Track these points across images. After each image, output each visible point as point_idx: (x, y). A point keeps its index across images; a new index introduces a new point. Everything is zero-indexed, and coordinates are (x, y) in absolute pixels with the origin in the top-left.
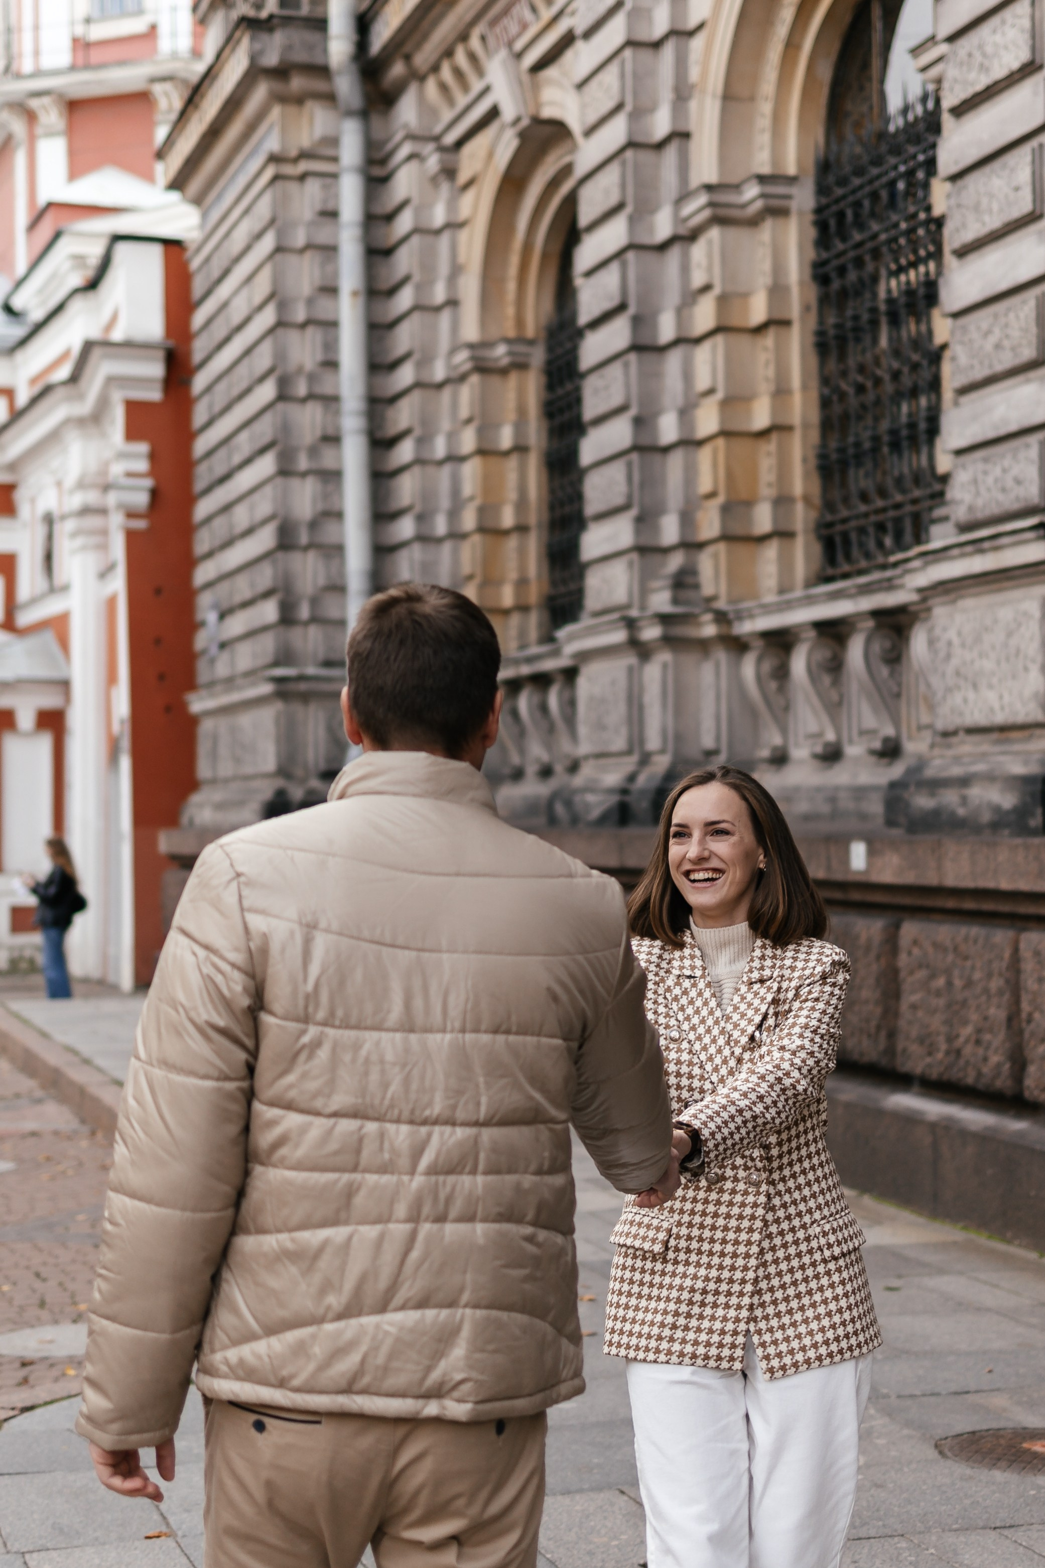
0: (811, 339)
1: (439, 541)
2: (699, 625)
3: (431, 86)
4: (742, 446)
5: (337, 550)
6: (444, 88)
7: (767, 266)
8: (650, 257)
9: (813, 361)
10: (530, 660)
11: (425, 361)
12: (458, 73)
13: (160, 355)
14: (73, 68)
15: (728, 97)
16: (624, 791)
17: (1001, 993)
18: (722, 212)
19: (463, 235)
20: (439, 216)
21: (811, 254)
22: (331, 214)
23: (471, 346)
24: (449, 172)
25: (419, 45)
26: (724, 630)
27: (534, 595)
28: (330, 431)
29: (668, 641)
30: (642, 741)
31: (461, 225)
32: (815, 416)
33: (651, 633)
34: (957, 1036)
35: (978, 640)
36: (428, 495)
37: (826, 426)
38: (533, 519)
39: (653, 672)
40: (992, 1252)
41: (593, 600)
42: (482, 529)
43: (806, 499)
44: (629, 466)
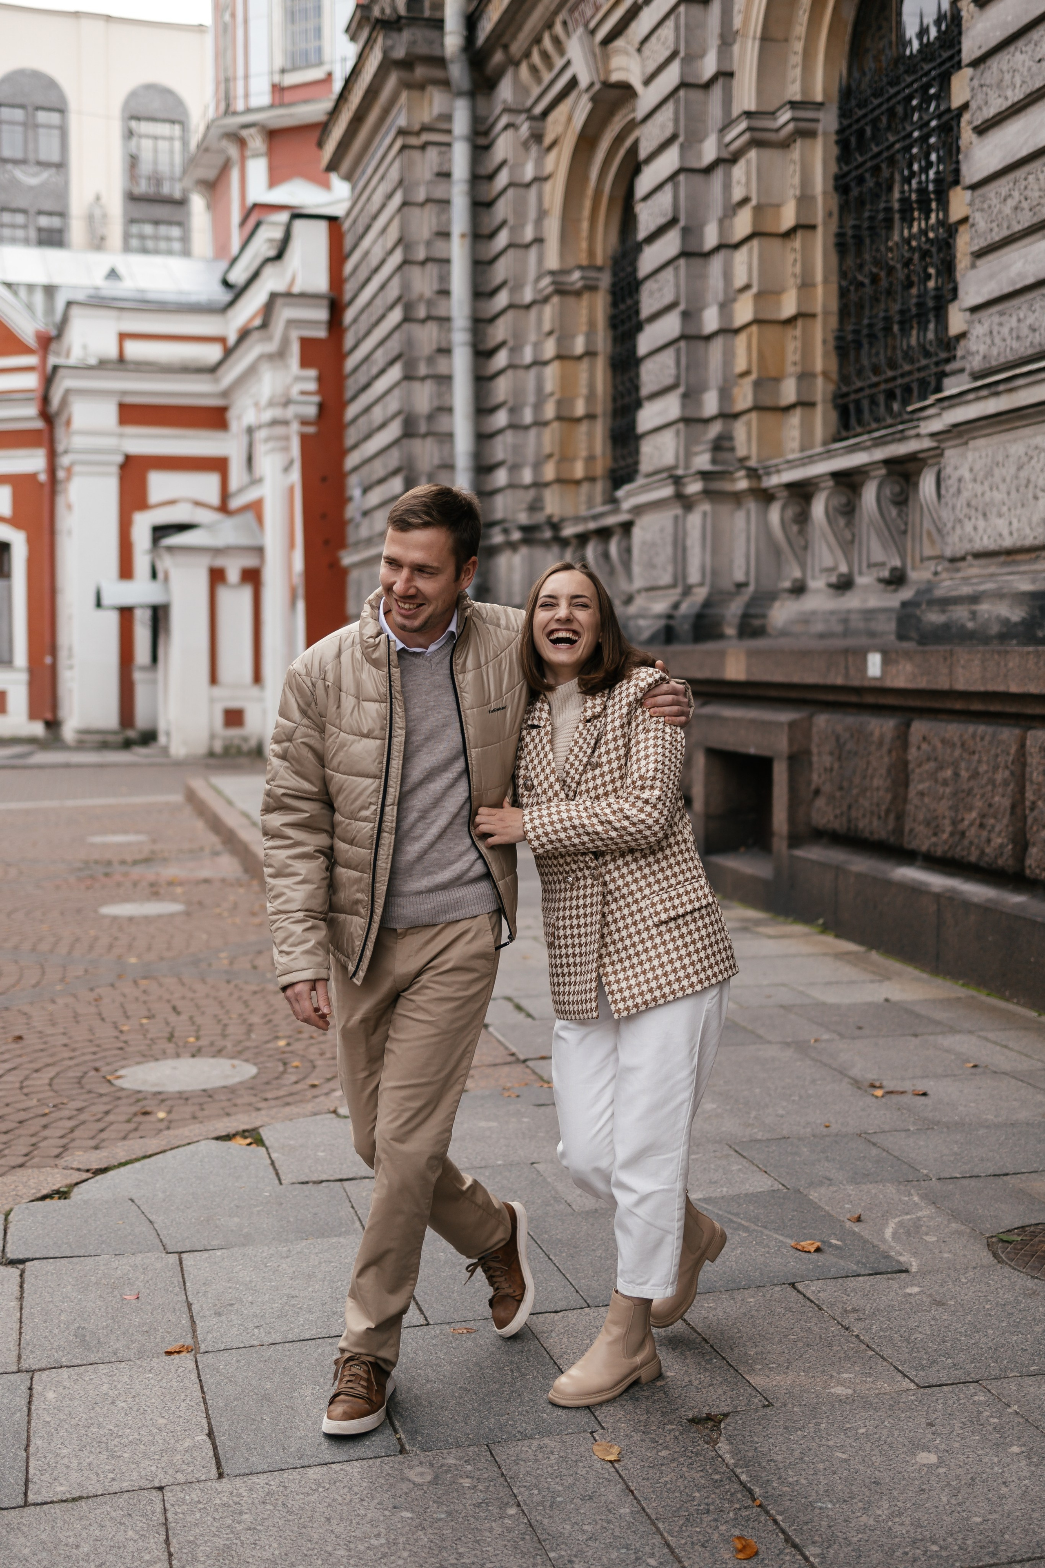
0: (832, 240)
1: (527, 428)
2: (734, 480)
3: (524, 69)
4: (772, 332)
5: (449, 436)
6: (534, 69)
7: (797, 180)
8: (698, 179)
9: (834, 259)
10: (595, 517)
11: (518, 287)
12: (545, 56)
13: (325, 303)
14: (272, 106)
15: (765, 39)
16: (670, 617)
17: (1006, 783)
18: (759, 135)
19: (548, 186)
20: (529, 172)
21: (834, 168)
22: (445, 175)
23: (552, 273)
24: (537, 137)
25: (514, 37)
26: (755, 484)
27: (600, 468)
28: (444, 345)
29: (708, 494)
30: (685, 577)
31: (546, 179)
32: (834, 306)
33: (694, 487)
34: (963, 820)
35: (989, 474)
36: (518, 392)
37: (844, 313)
38: (599, 409)
39: (694, 520)
40: (993, 1009)
41: (645, 466)
42: (559, 418)
43: (825, 374)
44: (678, 352)
